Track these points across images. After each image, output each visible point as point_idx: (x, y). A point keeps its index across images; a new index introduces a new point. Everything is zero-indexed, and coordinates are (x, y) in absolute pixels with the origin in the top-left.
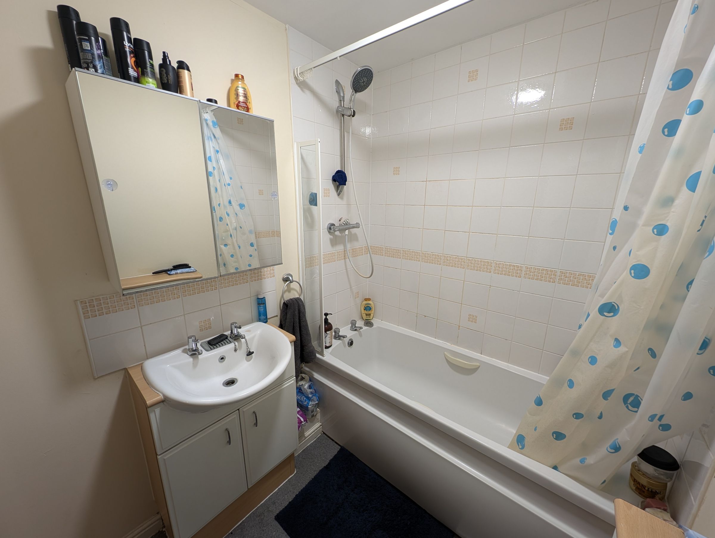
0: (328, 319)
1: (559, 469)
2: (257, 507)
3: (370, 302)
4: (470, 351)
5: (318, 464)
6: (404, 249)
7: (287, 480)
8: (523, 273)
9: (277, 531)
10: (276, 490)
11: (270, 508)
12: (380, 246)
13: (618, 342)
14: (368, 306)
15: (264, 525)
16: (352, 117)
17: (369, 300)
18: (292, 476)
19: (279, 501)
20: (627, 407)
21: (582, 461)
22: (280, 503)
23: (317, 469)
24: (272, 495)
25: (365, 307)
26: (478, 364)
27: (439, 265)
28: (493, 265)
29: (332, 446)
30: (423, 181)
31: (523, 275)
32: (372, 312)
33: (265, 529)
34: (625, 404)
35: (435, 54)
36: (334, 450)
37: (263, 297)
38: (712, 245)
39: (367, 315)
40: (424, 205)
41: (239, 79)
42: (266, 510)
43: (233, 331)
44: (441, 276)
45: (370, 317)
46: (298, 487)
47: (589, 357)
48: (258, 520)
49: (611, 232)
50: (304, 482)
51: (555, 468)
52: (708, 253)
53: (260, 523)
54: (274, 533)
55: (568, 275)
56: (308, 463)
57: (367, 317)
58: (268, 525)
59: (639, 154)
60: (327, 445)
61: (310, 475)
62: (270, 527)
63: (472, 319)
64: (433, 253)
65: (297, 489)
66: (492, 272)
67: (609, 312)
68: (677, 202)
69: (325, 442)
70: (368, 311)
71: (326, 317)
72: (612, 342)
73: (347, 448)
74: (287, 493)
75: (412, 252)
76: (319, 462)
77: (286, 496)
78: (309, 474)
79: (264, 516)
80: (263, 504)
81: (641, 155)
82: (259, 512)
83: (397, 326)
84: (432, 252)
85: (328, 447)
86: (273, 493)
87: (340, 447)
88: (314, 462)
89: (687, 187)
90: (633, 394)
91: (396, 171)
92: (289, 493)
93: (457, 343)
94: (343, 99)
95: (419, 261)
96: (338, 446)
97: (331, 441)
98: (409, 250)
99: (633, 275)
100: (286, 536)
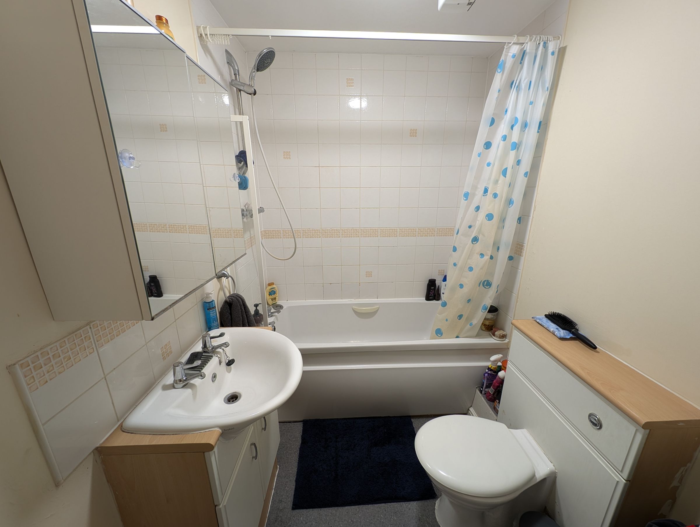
0: (258, 310)
1: (460, 336)
2: (267, 518)
3: (274, 286)
4: (370, 299)
5: (293, 447)
6: (303, 229)
7: (276, 477)
8: (398, 233)
9: (302, 515)
10: (273, 491)
11: (281, 507)
12: (276, 229)
13: (482, 255)
14: (272, 291)
15: (286, 522)
16: (254, 95)
17: (273, 284)
18: (278, 471)
19: (284, 497)
20: (485, 288)
21: (471, 325)
22: (286, 497)
23: (295, 450)
24: (272, 498)
25: (269, 292)
26: (378, 306)
27: (338, 238)
28: (379, 231)
29: (294, 426)
30: (316, 167)
31: (398, 235)
32: (277, 295)
33: (291, 523)
34: (483, 287)
35: (315, 53)
36: (298, 429)
37: (211, 300)
38: (512, 200)
39: (272, 299)
40: (320, 188)
41: (164, 23)
42: (278, 512)
43: (207, 344)
44: (341, 247)
45: (276, 301)
46: (291, 474)
47: (468, 268)
48: (278, 524)
49: (466, 199)
50: (292, 467)
51: (457, 337)
52: (511, 205)
53: (281, 524)
54: (301, 518)
55: (422, 230)
56: (283, 453)
57: (273, 301)
58: (290, 519)
59: (478, 157)
60: (288, 429)
61: (294, 458)
62: (293, 518)
63: (369, 274)
64: (332, 229)
65: (291, 476)
66: (379, 236)
67: (475, 242)
68: (499, 182)
69: (285, 427)
70: (273, 295)
71: (256, 308)
72: (479, 256)
73: (309, 419)
74: (285, 485)
75: (312, 230)
76: (293, 444)
77: (286, 488)
78: (292, 459)
79: (281, 517)
80: (271, 510)
81: (479, 158)
82: (272, 520)
83: (305, 301)
84: (331, 227)
85: (291, 430)
86: (273, 496)
87: (302, 423)
88: (288, 447)
89: (502, 175)
90: (485, 281)
91: (287, 155)
92: (287, 484)
93: (359, 297)
94: (238, 73)
95: (320, 237)
96: (301, 423)
97: (289, 423)
98: (309, 229)
99: (487, 219)
100: (313, 510)
